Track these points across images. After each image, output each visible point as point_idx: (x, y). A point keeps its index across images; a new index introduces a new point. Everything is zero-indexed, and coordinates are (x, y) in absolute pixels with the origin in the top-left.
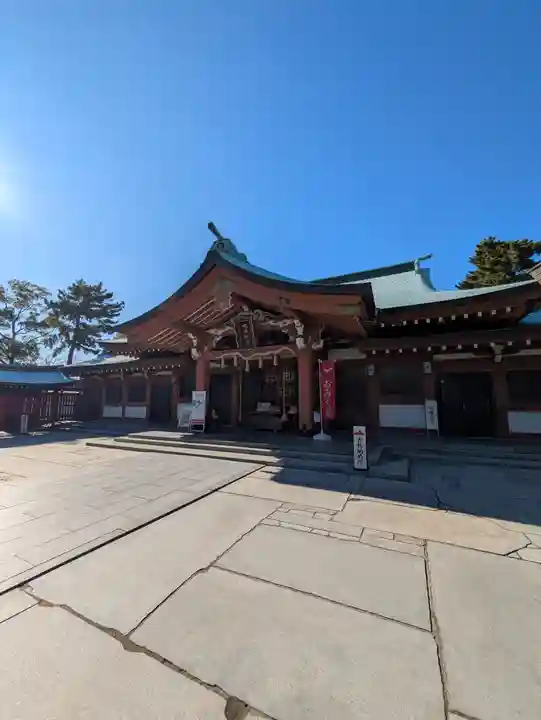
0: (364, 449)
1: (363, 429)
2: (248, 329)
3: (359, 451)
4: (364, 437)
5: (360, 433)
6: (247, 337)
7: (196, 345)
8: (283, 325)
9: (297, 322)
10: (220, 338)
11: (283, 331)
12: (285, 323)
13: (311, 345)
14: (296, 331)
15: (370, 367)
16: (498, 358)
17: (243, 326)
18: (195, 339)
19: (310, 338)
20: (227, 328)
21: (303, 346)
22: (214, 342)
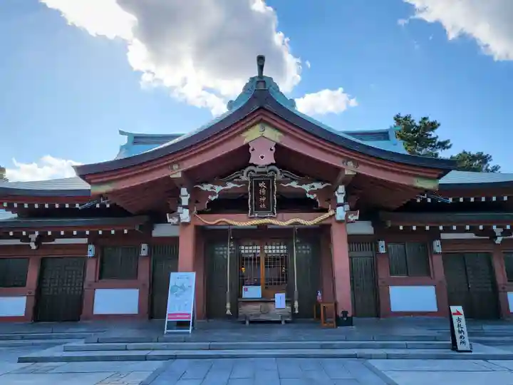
0: (465, 329)
1: (460, 309)
2: (268, 190)
3: (460, 332)
4: (462, 317)
5: (458, 313)
6: (264, 199)
7: (187, 204)
8: (310, 189)
9: (341, 189)
10: (217, 197)
11: (308, 195)
12: (313, 187)
13: (346, 216)
14: (336, 197)
15: (382, 243)
16: (499, 240)
17: (260, 185)
18: (186, 196)
19: (347, 207)
20: (230, 185)
21: (342, 217)
22: (208, 202)
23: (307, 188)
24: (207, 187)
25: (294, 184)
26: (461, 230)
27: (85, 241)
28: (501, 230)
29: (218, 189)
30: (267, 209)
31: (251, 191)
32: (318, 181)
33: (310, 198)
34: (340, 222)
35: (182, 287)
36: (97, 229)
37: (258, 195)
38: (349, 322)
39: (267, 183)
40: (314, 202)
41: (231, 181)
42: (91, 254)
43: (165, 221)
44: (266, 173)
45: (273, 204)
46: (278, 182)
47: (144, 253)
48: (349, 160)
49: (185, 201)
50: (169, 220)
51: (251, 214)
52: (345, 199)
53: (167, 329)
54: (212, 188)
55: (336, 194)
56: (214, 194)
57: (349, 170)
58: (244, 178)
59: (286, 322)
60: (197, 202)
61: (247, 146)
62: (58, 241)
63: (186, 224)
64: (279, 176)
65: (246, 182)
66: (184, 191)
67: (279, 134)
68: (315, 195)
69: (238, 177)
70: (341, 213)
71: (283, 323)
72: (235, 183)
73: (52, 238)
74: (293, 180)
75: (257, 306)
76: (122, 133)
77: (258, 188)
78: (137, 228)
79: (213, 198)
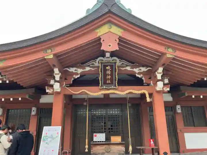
6: (109, 77)
7: (59, 80)
8: (139, 71)
9: (161, 70)
10: (79, 76)
11: (137, 75)
12: (140, 70)
15: (178, 107)
17: (107, 68)
18: (58, 74)
20: (88, 69)
21: (160, 88)
22: (73, 79)
23: (136, 70)
24: (72, 70)
25: (128, 68)
29: (80, 71)
30: (112, 83)
31: (101, 71)
33: (138, 77)
34: (159, 92)
36: (1, 98)
37: (105, 75)
39: (112, 67)
40: (141, 80)
41: (89, 66)
45: (116, 80)
46: (118, 67)
47: (33, 113)
49: (57, 78)
50: (47, 91)
51: (101, 87)
54: (75, 70)
55: (157, 74)
56: (77, 74)
57: (170, 54)
58: (96, 64)
60: (66, 79)
63: (58, 93)
64: (118, 62)
65: (98, 67)
66: (56, 71)
67: (121, 30)
68: (142, 75)
69: (93, 64)
70: (160, 86)
72: (91, 67)
74: (129, 66)
77: (105, 70)
78: (27, 97)
79: (76, 77)
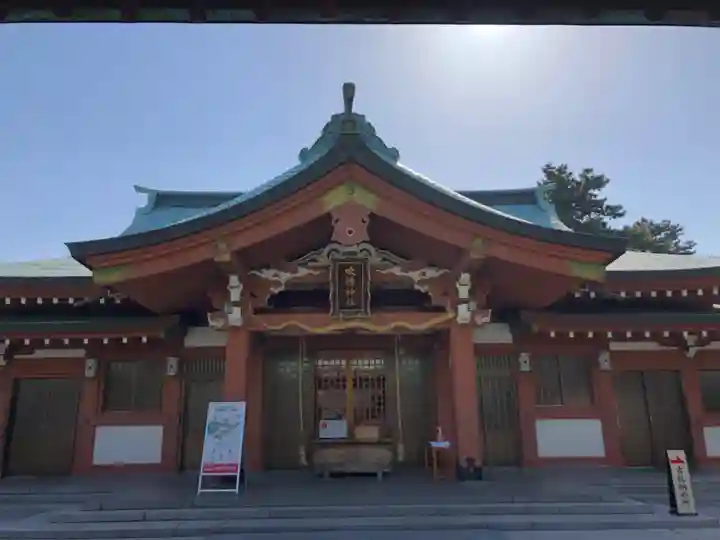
2: (357, 279)
6: (353, 292)
7: (238, 300)
8: (420, 277)
9: (465, 277)
10: (282, 288)
11: (417, 287)
12: (424, 274)
13: (473, 317)
14: (457, 291)
15: (524, 357)
16: (692, 352)
17: (347, 271)
18: (237, 287)
19: (473, 305)
20: (303, 272)
21: (466, 319)
22: (268, 296)
23: (415, 275)
24: (267, 274)
26: (638, 337)
27: (80, 353)
28: (695, 338)
29: (285, 276)
30: (358, 307)
31: (334, 281)
32: (431, 265)
33: (419, 291)
34: (463, 327)
35: (226, 424)
36: (100, 337)
37: (343, 286)
38: (478, 475)
39: (358, 269)
40: (425, 296)
41: (304, 265)
42: (90, 373)
43: (205, 323)
44: (355, 253)
45: (366, 299)
46: (373, 268)
47: (171, 372)
48: (476, 235)
49: (235, 295)
50: (211, 323)
51: (332, 315)
52: (471, 292)
53: (203, 487)
55: (458, 286)
56: (278, 284)
57: (477, 251)
58: (324, 261)
59: (384, 474)
60: (253, 296)
61: (328, 216)
62: (39, 354)
63: (235, 329)
64: (375, 258)
65: (327, 268)
66: (234, 280)
68: (427, 287)
69: (315, 260)
70: (464, 313)
71: (380, 475)
72: (309, 268)
73: (31, 349)
74: (395, 264)
75: (341, 451)
76: (138, 189)
77: (343, 276)
78: (162, 335)
79: (276, 291)
